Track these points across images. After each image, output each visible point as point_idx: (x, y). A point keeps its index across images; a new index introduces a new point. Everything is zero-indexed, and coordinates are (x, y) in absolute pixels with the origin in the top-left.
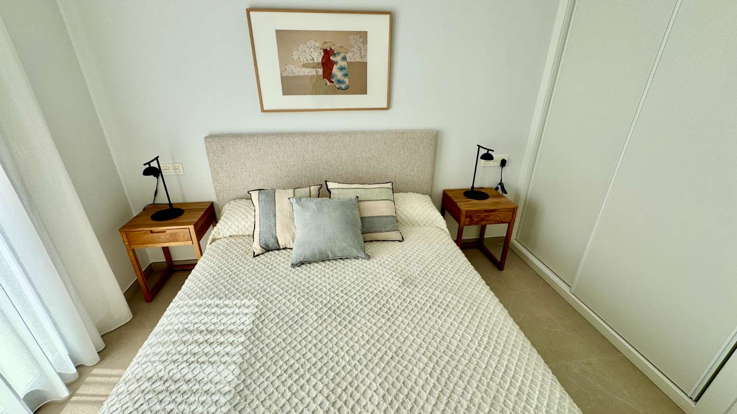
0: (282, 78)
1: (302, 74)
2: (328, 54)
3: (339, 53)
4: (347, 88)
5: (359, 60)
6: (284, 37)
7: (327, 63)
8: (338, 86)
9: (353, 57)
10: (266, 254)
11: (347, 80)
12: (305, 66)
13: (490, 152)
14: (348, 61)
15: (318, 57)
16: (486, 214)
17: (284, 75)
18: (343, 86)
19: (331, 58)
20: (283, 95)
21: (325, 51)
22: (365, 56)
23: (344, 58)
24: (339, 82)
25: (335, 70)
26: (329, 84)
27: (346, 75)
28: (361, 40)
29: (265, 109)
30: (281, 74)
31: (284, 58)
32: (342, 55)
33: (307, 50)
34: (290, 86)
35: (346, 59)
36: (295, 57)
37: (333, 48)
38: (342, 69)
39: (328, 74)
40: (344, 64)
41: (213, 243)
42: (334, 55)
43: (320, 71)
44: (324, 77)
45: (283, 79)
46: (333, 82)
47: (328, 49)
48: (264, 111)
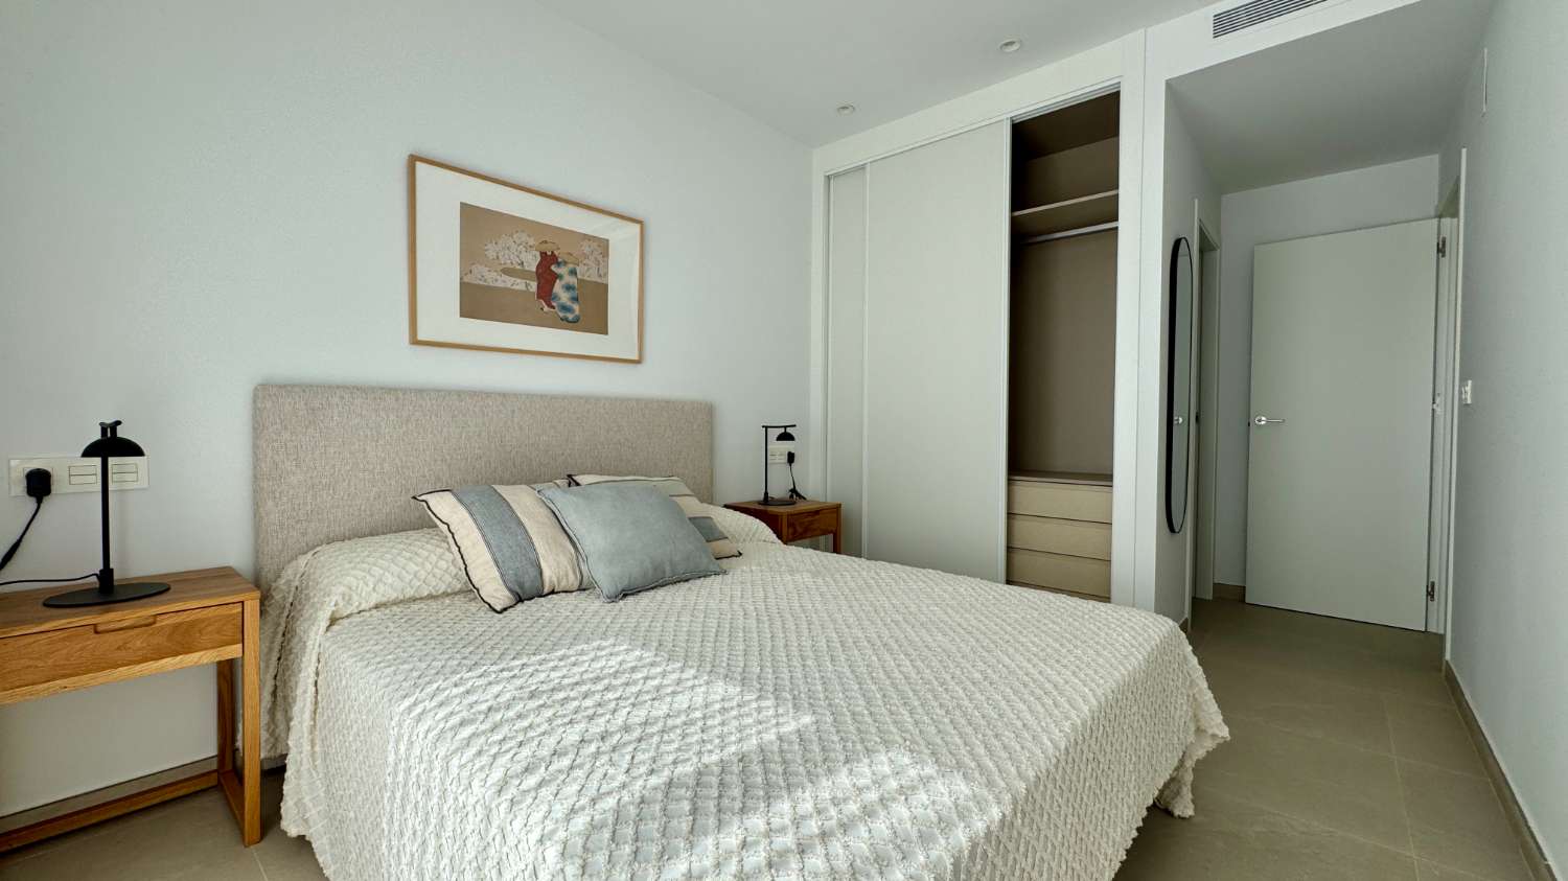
0: (463, 285)
1: (500, 284)
2: (548, 260)
3: (565, 263)
4: (576, 321)
5: (595, 278)
6: (474, 219)
7: (546, 275)
8: (561, 315)
9: (587, 272)
11: (576, 307)
12: (507, 272)
13: (789, 430)
14: (579, 277)
15: (532, 262)
16: (810, 519)
17: (466, 280)
18: (570, 316)
19: (553, 268)
20: (461, 316)
21: (543, 255)
22: (606, 274)
23: (573, 272)
24: (564, 308)
25: (558, 288)
26: (546, 309)
27: (575, 299)
28: (600, 250)
29: (421, 336)
30: (461, 279)
31: (470, 254)
32: (571, 266)
33: (514, 246)
34: (476, 302)
35: (576, 274)
36: (491, 254)
37: (556, 253)
38: (568, 288)
39: (545, 292)
40: (572, 280)
41: (335, 628)
42: (559, 264)
43: (534, 286)
44: (539, 297)
45: (465, 288)
46: (553, 307)
47: (549, 253)
48: (415, 341)
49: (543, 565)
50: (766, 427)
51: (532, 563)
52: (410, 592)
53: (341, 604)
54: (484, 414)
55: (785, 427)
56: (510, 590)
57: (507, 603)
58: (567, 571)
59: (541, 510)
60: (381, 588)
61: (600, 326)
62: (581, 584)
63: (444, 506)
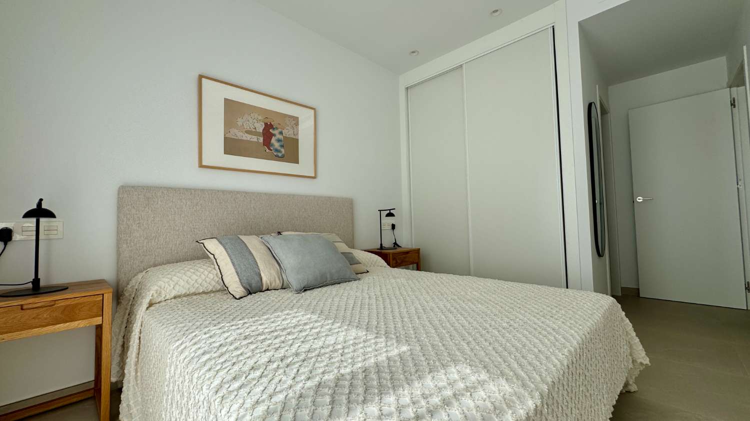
0: (225, 138)
1: (244, 138)
2: (268, 127)
3: (277, 129)
4: (283, 156)
5: (292, 136)
7: (267, 133)
8: (275, 154)
9: (288, 133)
10: (249, 296)
11: (283, 150)
12: (248, 132)
13: (392, 211)
14: (284, 135)
15: (260, 128)
17: (227, 136)
18: (280, 155)
19: (271, 130)
20: (226, 152)
21: (266, 124)
22: (297, 134)
23: (281, 133)
24: (277, 150)
25: (273, 140)
26: (268, 150)
27: (282, 146)
28: (294, 122)
29: (204, 163)
30: (225, 135)
31: (229, 123)
32: (280, 130)
33: (251, 120)
34: (232, 147)
35: (282, 134)
36: (240, 123)
37: (272, 123)
38: (279, 141)
39: (267, 143)
40: (281, 137)
42: (274, 129)
43: (261, 140)
44: (264, 145)
45: (226, 139)
46: (271, 150)
47: (269, 124)
48: (201, 166)
49: (262, 275)
50: (380, 211)
51: (256, 274)
52: (193, 290)
53: (155, 295)
54: (236, 202)
55: (390, 210)
56: (244, 288)
57: (243, 295)
58: (275, 277)
59: (262, 247)
60: (177, 288)
61: (295, 160)
62: (283, 285)
63: (213, 246)
